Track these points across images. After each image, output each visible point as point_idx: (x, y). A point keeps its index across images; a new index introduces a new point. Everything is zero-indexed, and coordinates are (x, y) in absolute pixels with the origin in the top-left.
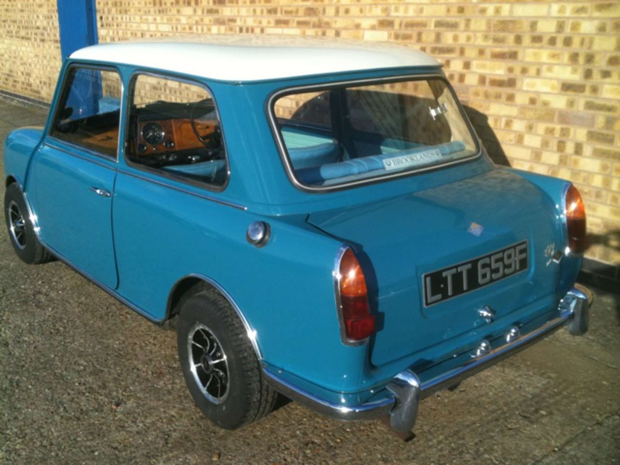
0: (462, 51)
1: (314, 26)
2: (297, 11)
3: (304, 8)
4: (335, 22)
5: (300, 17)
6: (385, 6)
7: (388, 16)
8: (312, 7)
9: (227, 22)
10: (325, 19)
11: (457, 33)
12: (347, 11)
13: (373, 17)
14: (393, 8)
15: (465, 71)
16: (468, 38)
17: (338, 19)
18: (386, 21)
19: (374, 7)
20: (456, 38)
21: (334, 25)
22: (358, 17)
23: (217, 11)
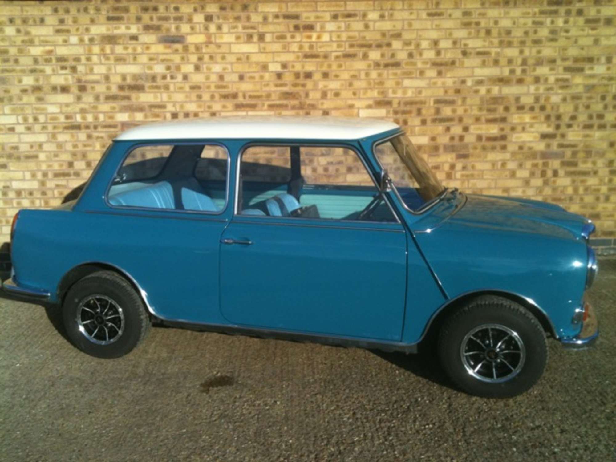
0: (461, 120)
1: (293, 108)
2: (268, 96)
3: (278, 93)
4: (322, 104)
5: (273, 100)
6: (382, 90)
7: (385, 97)
8: (290, 91)
9: (147, 108)
10: (308, 102)
11: (455, 107)
12: (337, 95)
13: (368, 99)
14: (390, 91)
15: (464, 133)
16: (466, 111)
17: (325, 101)
18: (383, 101)
19: (369, 91)
20: (454, 111)
21: (320, 107)
22: (351, 99)
23: (128, 98)
